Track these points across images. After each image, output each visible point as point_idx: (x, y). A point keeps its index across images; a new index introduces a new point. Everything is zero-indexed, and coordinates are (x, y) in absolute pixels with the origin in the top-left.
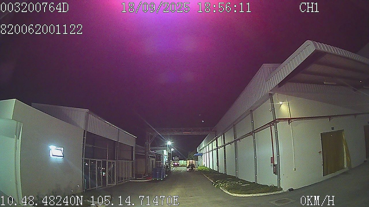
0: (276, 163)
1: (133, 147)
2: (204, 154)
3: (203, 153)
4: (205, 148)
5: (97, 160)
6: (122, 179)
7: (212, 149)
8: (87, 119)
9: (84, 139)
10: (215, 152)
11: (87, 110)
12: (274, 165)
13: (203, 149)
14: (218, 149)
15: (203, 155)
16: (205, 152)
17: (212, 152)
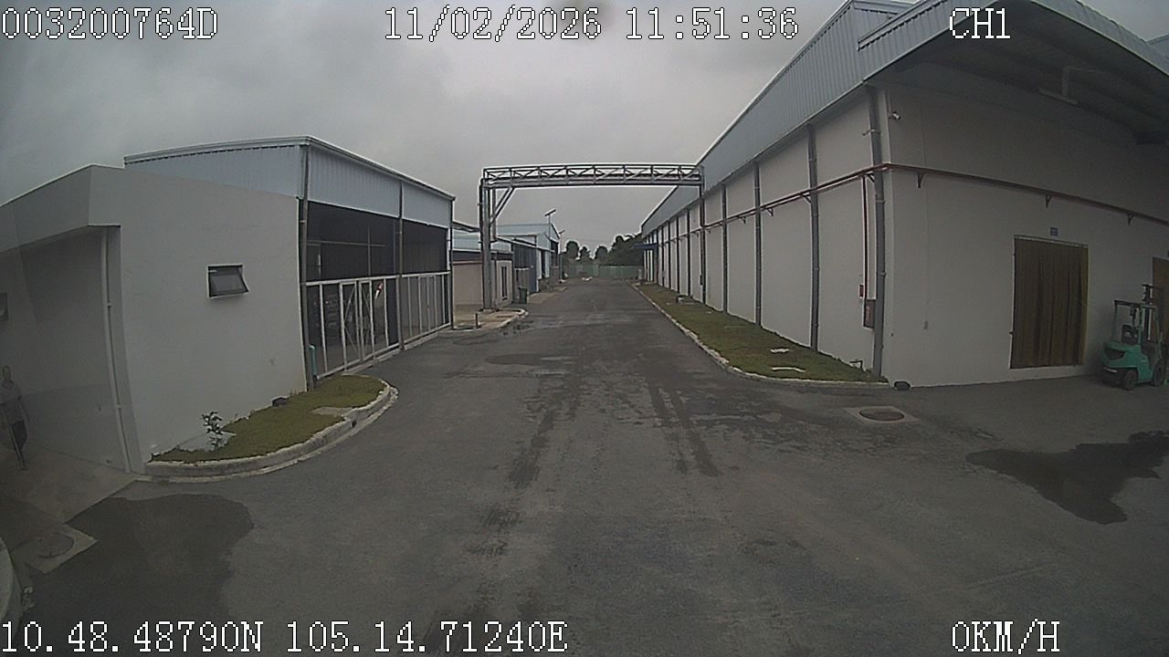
0: (873, 297)
1: (445, 230)
2: (663, 243)
3: (660, 242)
4: (666, 229)
5: (341, 283)
7: (686, 233)
8: (305, 163)
9: (300, 224)
10: (696, 241)
12: (867, 302)
13: (660, 232)
14: (707, 233)
15: (660, 249)
16: (666, 240)
17: (686, 239)
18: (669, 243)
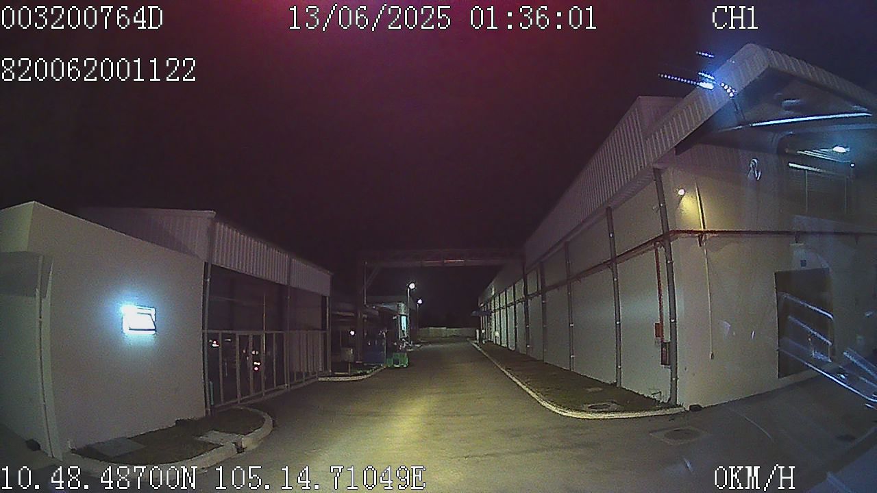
0: (667, 338)
1: (325, 297)
2: (495, 310)
3: (493, 309)
4: (497, 298)
5: (238, 333)
6: (300, 375)
7: (513, 301)
8: (211, 233)
9: (205, 283)
10: (520, 306)
11: (211, 214)
12: (664, 345)
13: (493, 302)
14: (529, 300)
15: (493, 314)
16: (497, 307)
17: (513, 307)
18: (500, 309)
